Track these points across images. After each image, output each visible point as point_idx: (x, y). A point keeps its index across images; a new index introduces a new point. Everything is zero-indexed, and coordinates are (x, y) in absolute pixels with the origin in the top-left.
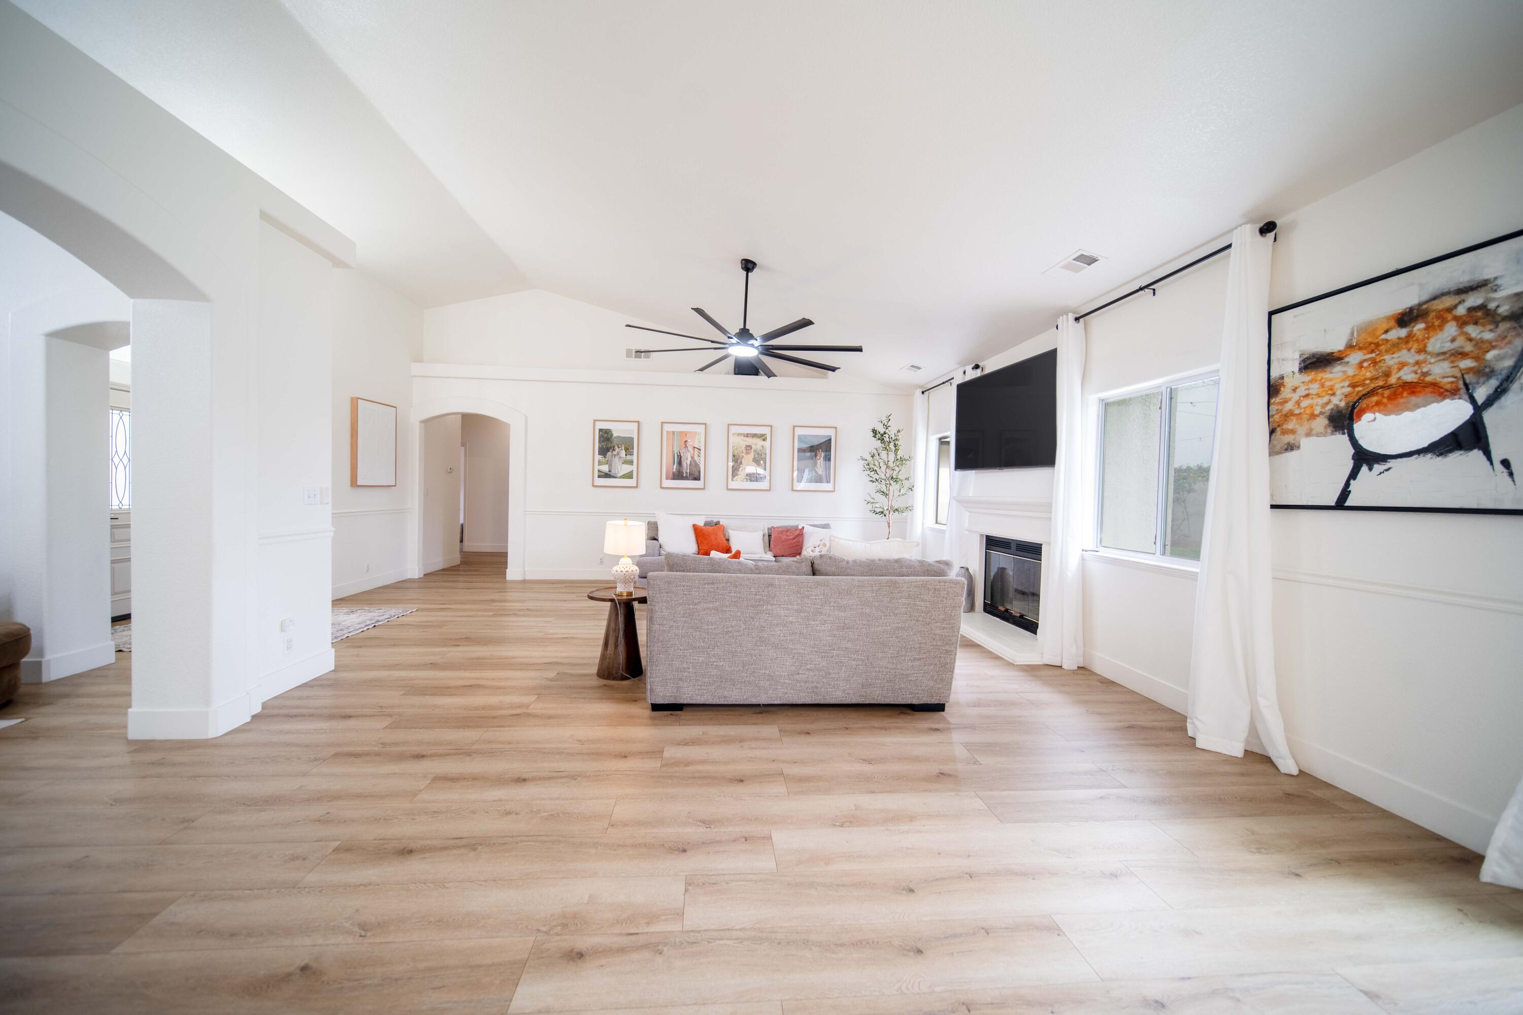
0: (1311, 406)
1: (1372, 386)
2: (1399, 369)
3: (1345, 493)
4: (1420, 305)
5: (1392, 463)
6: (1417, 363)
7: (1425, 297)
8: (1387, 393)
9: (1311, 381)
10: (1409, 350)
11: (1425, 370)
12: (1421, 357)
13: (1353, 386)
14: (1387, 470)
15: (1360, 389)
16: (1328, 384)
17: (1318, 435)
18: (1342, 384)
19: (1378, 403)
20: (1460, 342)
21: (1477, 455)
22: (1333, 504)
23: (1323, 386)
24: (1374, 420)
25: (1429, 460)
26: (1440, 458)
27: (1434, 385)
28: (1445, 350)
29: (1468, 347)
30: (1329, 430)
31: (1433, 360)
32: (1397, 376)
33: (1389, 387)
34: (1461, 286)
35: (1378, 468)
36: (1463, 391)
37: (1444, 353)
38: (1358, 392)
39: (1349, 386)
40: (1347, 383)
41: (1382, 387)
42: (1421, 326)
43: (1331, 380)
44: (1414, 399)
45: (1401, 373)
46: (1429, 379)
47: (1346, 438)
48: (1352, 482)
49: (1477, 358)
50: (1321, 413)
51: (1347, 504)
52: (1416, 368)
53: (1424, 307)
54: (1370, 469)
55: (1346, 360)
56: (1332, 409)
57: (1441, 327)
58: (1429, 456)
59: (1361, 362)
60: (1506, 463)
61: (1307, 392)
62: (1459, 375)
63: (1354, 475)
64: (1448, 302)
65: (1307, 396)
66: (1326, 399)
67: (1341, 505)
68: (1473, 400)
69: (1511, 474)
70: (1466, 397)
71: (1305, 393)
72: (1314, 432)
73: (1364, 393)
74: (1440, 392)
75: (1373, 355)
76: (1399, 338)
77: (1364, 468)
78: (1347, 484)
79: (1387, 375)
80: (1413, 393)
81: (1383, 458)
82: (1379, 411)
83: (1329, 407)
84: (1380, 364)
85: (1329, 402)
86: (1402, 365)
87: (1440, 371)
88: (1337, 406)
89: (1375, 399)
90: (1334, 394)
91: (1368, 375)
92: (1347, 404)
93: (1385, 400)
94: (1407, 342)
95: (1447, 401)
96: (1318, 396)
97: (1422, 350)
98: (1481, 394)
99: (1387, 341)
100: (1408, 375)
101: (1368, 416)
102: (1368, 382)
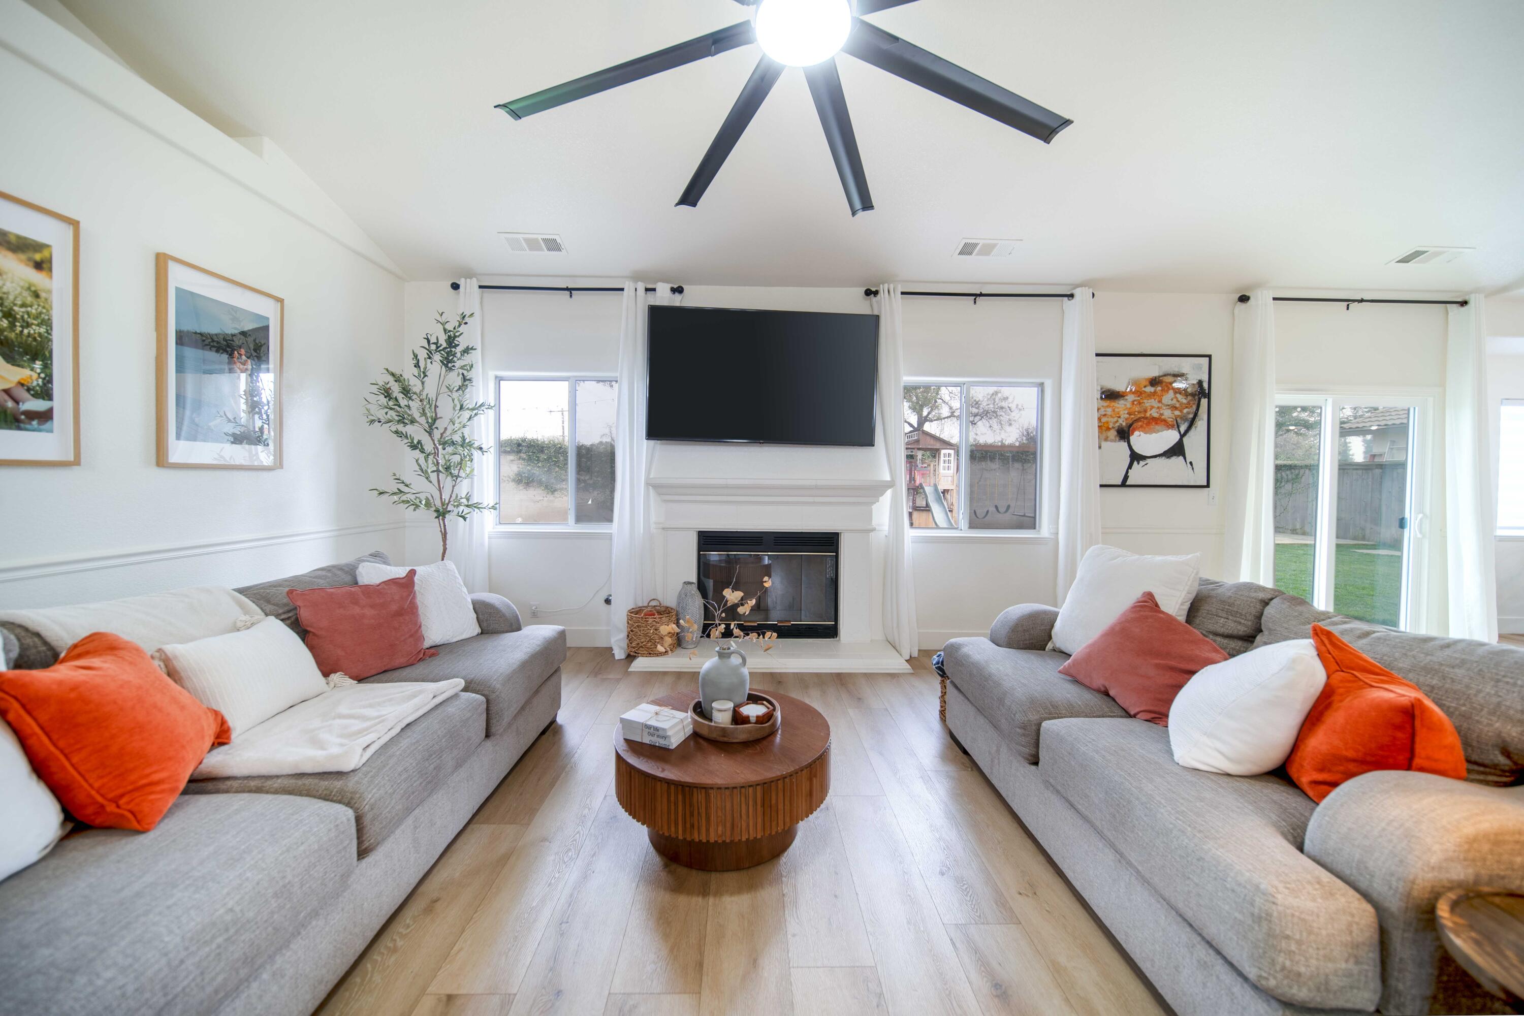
0: (1107, 422)
1: (1139, 416)
2: (1151, 409)
3: (1126, 477)
4: (1159, 377)
5: (1148, 461)
6: (1158, 408)
7: (1161, 374)
8: (1145, 421)
9: (1108, 406)
10: (1155, 400)
11: (1161, 412)
12: (1160, 405)
13: (1130, 414)
14: (1146, 464)
15: (1133, 416)
16: (1116, 410)
17: (1112, 441)
18: (1124, 412)
19: (1141, 426)
20: (1174, 401)
21: (1181, 458)
22: (1120, 484)
23: (1114, 410)
24: (1140, 435)
25: (1163, 461)
26: (1168, 460)
27: (1165, 421)
28: (1169, 404)
29: (1178, 405)
30: (1117, 439)
31: (1164, 408)
32: (1150, 413)
33: (1146, 418)
34: (1175, 373)
35: (1142, 463)
36: (1176, 426)
37: (1169, 405)
38: (1132, 418)
39: (1127, 414)
40: (1126, 412)
41: (1143, 418)
42: (1159, 388)
43: (1118, 408)
44: (1157, 427)
45: (1152, 412)
46: (1163, 417)
47: (1126, 444)
48: (1129, 470)
49: (1181, 411)
50: (1113, 428)
51: (1128, 483)
52: (1158, 410)
53: (1161, 378)
54: (1138, 464)
55: (1126, 397)
56: (1119, 426)
57: (1167, 391)
58: (1164, 458)
59: (1134, 401)
60: (1191, 463)
61: (1105, 413)
62: (1174, 418)
63: (1130, 467)
64: (1169, 379)
65: (1105, 415)
66: (1115, 419)
67: (1124, 484)
68: (1180, 432)
69: (1193, 469)
70: (1177, 429)
71: (1103, 413)
72: (1109, 439)
73: (1135, 419)
74: (1169, 426)
75: (1139, 398)
76: (1151, 392)
77: (1135, 463)
78: (1127, 472)
79: (1145, 411)
80: (1156, 423)
81: (1144, 458)
82: (1142, 431)
83: (1117, 424)
84: (1143, 405)
85: (1117, 421)
86: (1152, 407)
87: (1167, 414)
88: (1121, 424)
89: (1140, 424)
90: (1119, 417)
91: (1137, 409)
92: (1127, 424)
93: (1145, 425)
94: (1154, 396)
95: (1170, 430)
96: (1112, 417)
97: (1160, 402)
98: (1183, 429)
99: (1145, 392)
100: (1155, 415)
101: (1137, 433)
102: (1136, 413)
